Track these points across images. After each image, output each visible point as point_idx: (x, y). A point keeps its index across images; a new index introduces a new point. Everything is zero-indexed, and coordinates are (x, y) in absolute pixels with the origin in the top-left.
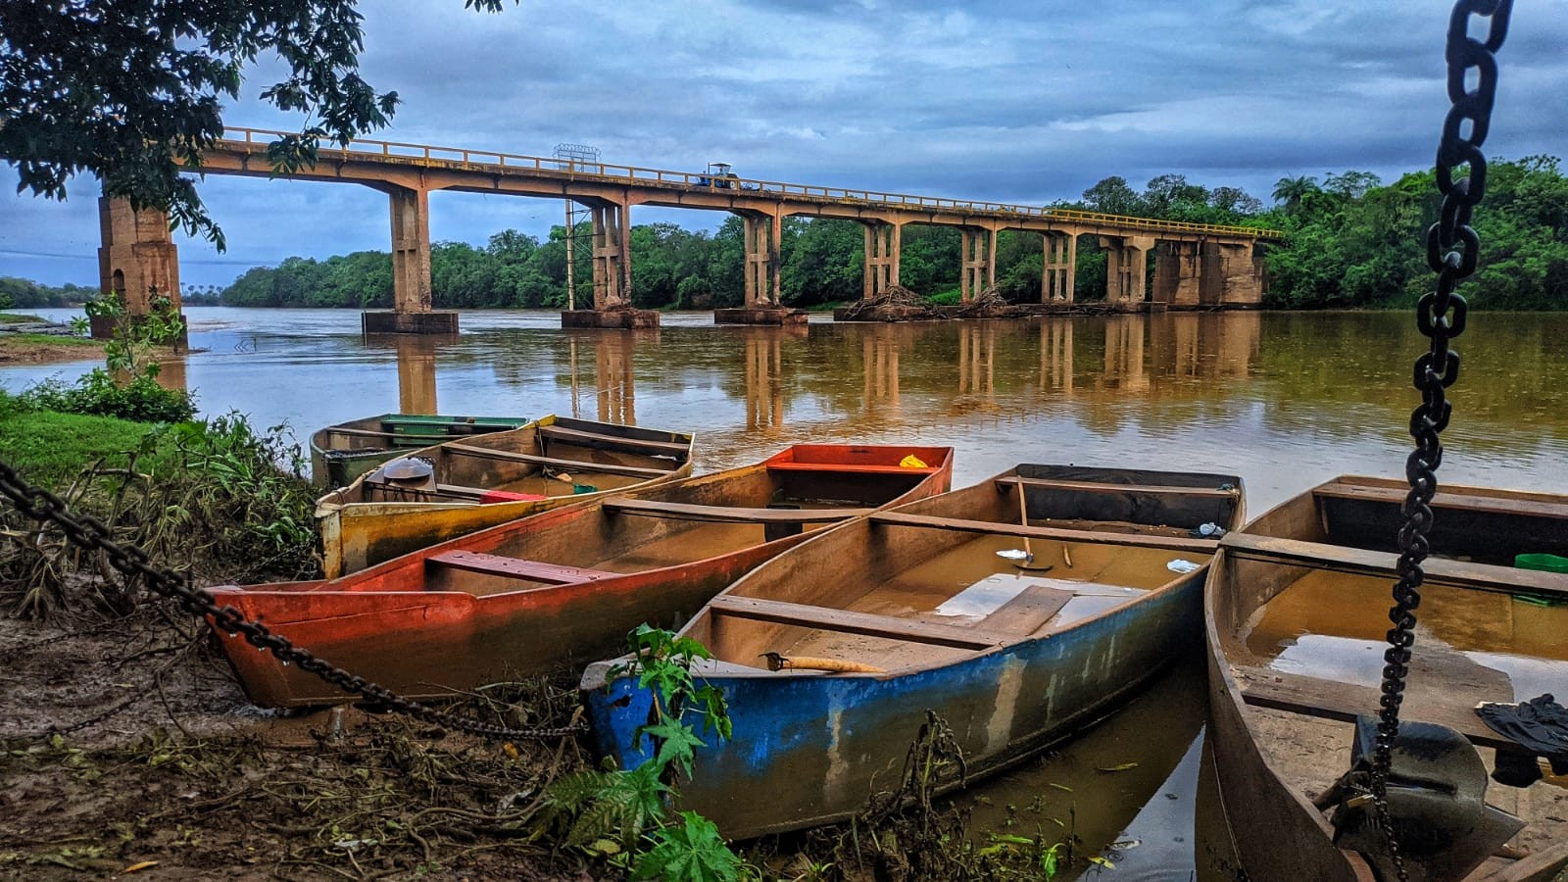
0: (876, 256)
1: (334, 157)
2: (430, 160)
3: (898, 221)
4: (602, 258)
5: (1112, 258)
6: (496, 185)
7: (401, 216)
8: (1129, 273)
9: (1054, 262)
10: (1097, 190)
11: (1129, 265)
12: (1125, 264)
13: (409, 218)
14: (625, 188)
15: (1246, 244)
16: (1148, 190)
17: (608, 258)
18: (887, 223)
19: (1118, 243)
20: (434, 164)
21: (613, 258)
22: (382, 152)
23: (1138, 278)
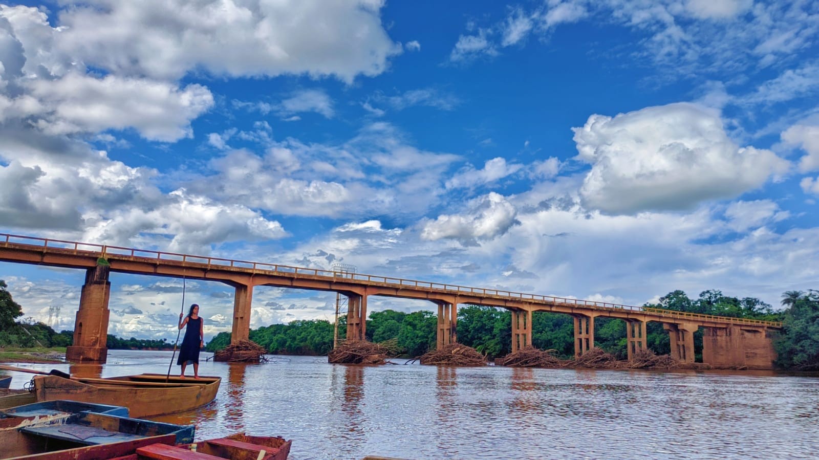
0: (518, 329)
1: (203, 267)
2: (256, 270)
3: (530, 309)
4: (352, 324)
5: (672, 335)
6: (292, 284)
7: (239, 298)
8: (683, 345)
9: (634, 337)
10: (668, 297)
11: (683, 340)
12: (681, 339)
13: (242, 300)
14: (365, 286)
15: (760, 330)
16: (700, 298)
17: (354, 324)
18: (524, 310)
19: (675, 327)
20: (258, 272)
21: (357, 324)
22: (230, 265)
23: (689, 348)
